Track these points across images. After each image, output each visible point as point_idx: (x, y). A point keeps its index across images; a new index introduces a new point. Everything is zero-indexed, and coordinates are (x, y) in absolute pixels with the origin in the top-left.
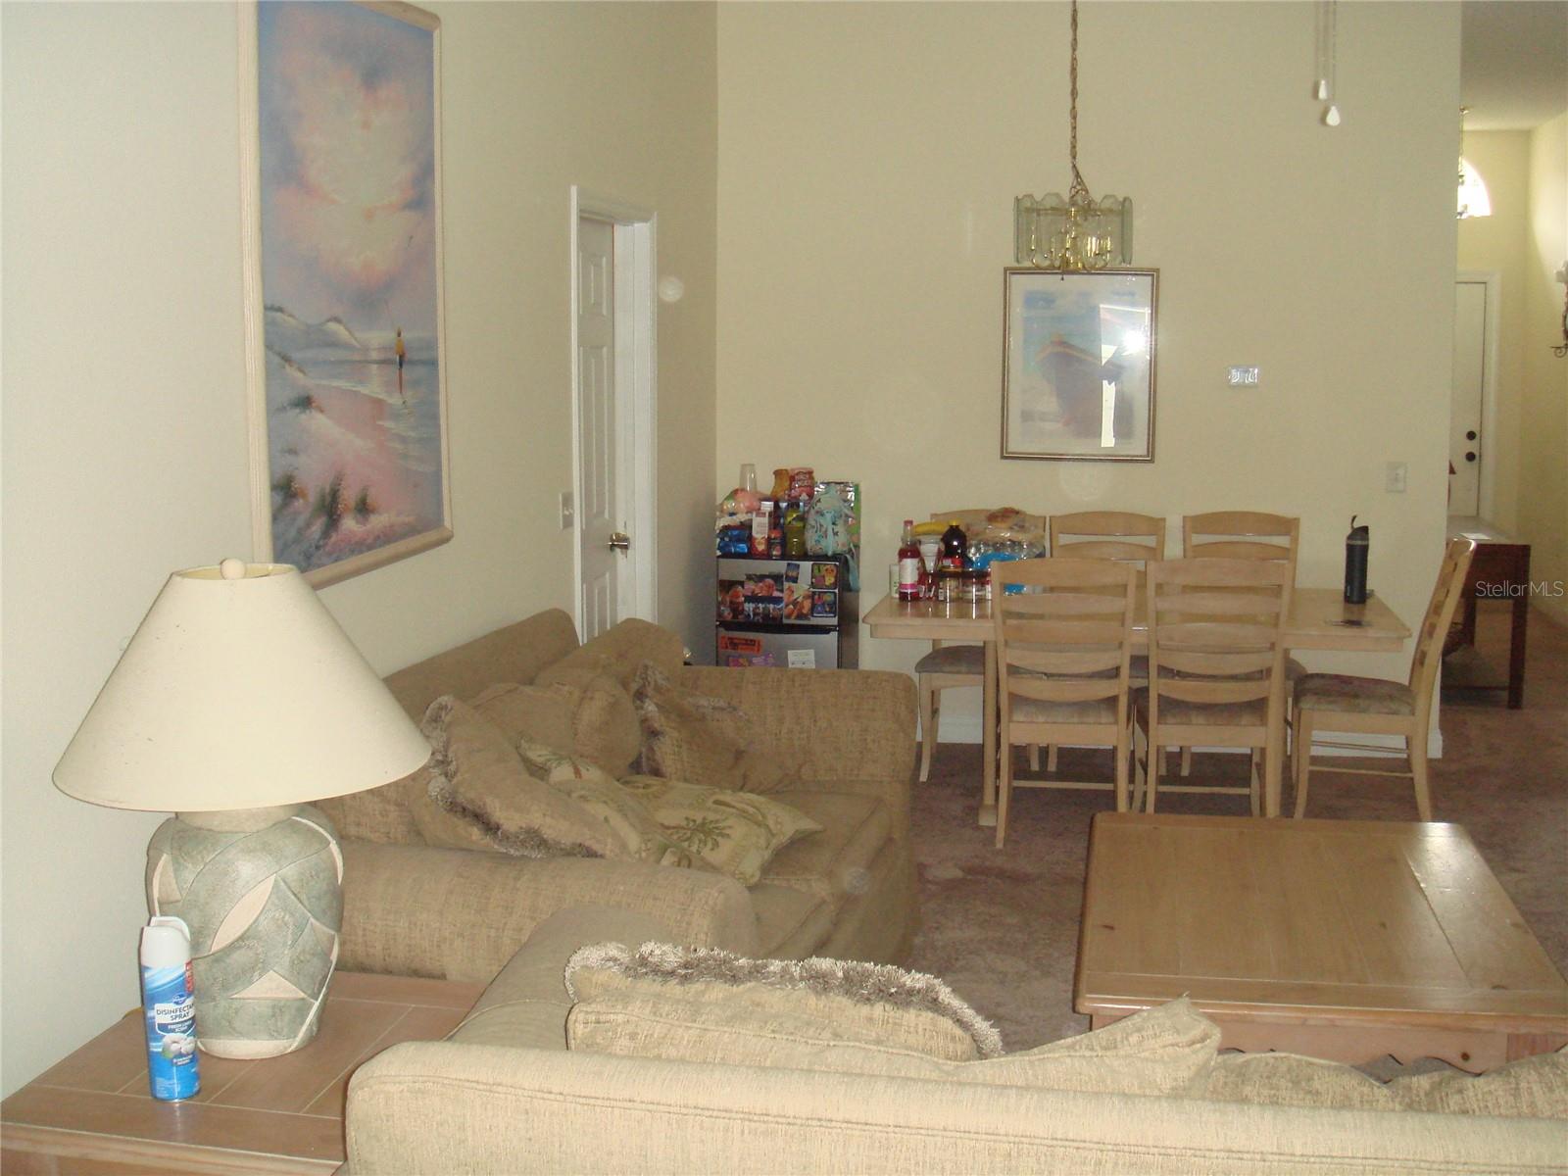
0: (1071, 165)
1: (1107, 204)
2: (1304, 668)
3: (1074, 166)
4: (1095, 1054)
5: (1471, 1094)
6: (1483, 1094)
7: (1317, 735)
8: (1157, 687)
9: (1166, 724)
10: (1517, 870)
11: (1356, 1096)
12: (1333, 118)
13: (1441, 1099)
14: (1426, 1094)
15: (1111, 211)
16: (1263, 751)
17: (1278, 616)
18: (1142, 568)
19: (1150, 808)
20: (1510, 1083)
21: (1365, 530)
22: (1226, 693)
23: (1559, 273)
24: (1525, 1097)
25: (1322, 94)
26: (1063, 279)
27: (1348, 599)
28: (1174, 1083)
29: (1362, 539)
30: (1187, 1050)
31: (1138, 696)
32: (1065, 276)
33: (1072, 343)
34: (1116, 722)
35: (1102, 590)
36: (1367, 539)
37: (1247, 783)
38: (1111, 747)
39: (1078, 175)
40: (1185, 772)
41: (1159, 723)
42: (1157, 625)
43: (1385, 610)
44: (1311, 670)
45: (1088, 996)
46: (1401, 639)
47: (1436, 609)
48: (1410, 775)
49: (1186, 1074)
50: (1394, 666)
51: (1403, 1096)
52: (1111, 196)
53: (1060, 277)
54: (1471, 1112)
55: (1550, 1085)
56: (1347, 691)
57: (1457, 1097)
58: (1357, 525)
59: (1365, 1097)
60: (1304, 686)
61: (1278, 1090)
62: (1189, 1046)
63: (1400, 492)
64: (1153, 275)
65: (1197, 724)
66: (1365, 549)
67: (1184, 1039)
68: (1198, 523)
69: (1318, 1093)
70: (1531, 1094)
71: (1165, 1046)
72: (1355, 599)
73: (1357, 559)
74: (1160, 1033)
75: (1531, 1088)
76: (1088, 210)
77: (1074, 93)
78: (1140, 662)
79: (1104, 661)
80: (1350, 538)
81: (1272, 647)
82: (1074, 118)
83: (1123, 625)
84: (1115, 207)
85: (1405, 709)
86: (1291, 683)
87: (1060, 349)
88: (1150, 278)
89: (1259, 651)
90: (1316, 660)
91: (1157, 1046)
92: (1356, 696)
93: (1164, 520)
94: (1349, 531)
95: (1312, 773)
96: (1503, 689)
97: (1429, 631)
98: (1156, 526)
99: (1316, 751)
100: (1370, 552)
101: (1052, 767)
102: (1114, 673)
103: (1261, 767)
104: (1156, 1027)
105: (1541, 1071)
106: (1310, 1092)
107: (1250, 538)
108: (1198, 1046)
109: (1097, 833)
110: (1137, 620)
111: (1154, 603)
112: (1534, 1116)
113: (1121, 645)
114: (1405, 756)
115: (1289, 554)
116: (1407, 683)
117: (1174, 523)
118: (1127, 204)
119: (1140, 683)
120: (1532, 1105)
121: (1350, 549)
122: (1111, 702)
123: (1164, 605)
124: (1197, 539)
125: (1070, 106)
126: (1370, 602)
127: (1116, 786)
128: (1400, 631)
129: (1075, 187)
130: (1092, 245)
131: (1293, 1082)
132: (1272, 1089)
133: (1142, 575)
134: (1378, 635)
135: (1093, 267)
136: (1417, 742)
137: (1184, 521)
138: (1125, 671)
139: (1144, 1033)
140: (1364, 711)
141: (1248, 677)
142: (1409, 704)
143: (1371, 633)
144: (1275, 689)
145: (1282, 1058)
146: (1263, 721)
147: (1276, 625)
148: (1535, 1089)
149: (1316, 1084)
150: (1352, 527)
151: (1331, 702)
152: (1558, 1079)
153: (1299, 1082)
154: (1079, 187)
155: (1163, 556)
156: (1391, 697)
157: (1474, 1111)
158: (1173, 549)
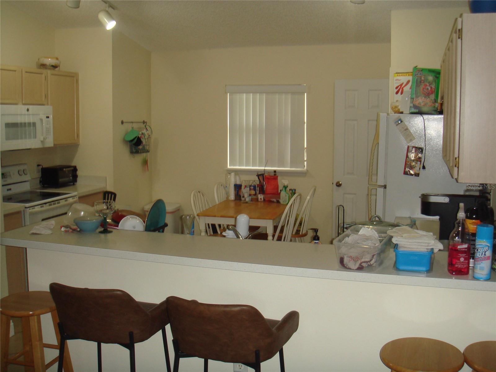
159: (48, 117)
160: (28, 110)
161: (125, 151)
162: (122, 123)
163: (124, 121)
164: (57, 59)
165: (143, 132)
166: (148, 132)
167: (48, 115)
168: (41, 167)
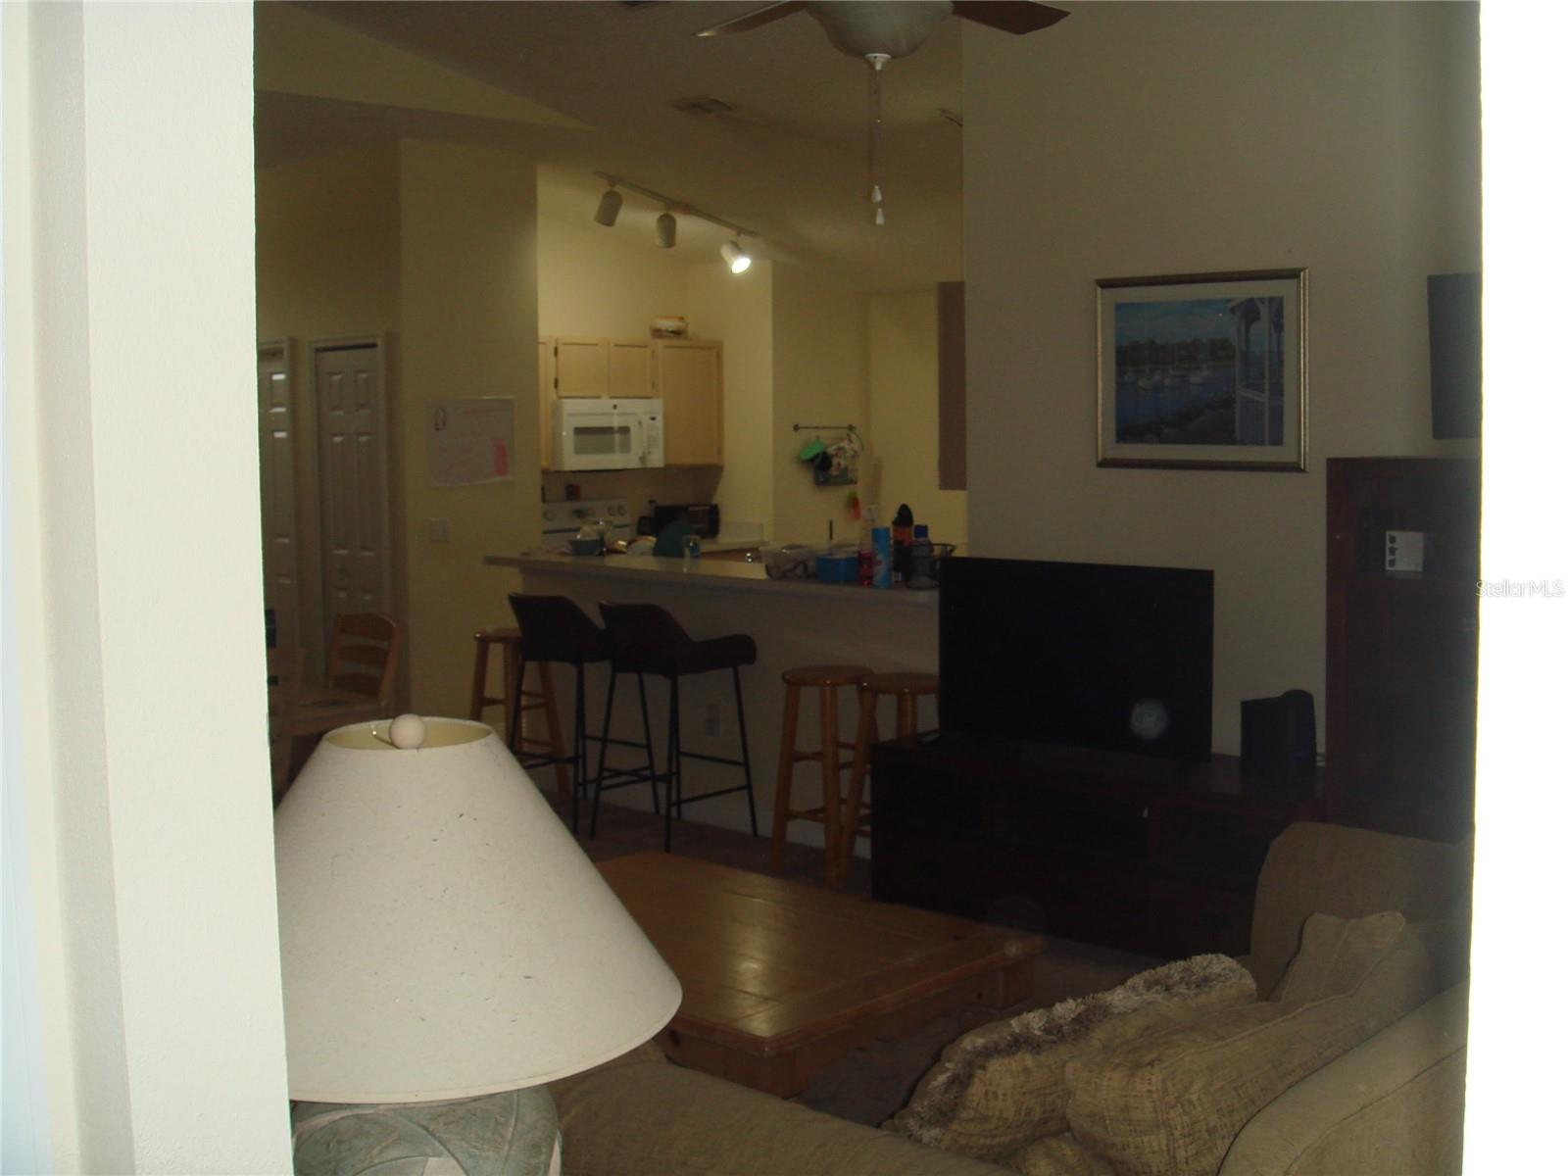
159: (653, 419)
160: (615, 407)
161: (804, 480)
162: (796, 428)
163: (800, 425)
164: (681, 319)
165: (842, 445)
166: (852, 445)
167: (653, 416)
168: (653, 505)
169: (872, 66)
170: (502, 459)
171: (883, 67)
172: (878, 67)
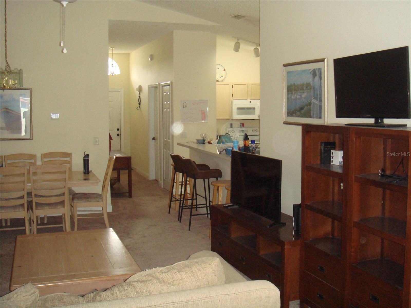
0: (5, 60)
1: (16, 71)
2: (75, 192)
3: (6, 60)
4: (4, 302)
5: (102, 296)
6: (105, 295)
7: (79, 209)
8: (35, 200)
9: (38, 210)
10: (130, 238)
11: (74, 301)
12: (65, 51)
13: (96, 298)
14: (92, 298)
15: (16, 73)
16: (64, 214)
17: (65, 179)
18: (29, 168)
19: (35, 233)
20: (111, 292)
21: (88, 155)
22: (53, 200)
23: (137, 89)
24: (115, 295)
25: (62, 45)
26: (4, 91)
27: (85, 173)
28: (26, 306)
29: (87, 158)
30: (30, 297)
31: (30, 203)
32: (4, 90)
33: (9, 108)
34: (24, 211)
35: (18, 175)
36: (89, 157)
37: (62, 223)
38: (23, 217)
39: (7, 63)
40: (46, 222)
41: (36, 210)
42: (33, 183)
43: (94, 175)
44: (77, 192)
45: (14, 286)
46: (97, 183)
47: (107, 174)
48: (103, 217)
49: (29, 303)
50: (97, 189)
51: (86, 300)
52: (17, 69)
53: (3, 90)
54: (102, 301)
55: (121, 291)
56: (86, 197)
57: (99, 297)
58: (85, 154)
59: (77, 301)
60: (75, 196)
61: (55, 303)
62: (30, 295)
63: (98, 145)
64: (30, 90)
65: (46, 209)
66: (88, 160)
67: (28, 294)
68: (45, 156)
69: (65, 302)
70: (117, 294)
71: (24, 297)
72: (86, 173)
73: (86, 163)
74: (22, 293)
75: (116, 292)
76: (10, 72)
77: (6, 40)
78: (29, 194)
79: (20, 194)
80: (84, 157)
81: (65, 187)
82: (6, 47)
83: (24, 184)
84: (18, 72)
85: (101, 200)
86: (71, 196)
87: (5, 110)
88: (29, 91)
89: (61, 188)
90: (78, 189)
91: (21, 297)
92: (88, 198)
93: (36, 155)
94: (84, 156)
95: (78, 219)
96: (128, 193)
97: (105, 180)
98: (33, 157)
99: (79, 213)
100: (89, 160)
101: (9, 224)
102: (23, 197)
103: (64, 218)
104: (21, 292)
105: (119, 288)
106: (63, 302)
107: (58, 159)
108: (33, 295)
109: (17, 242)
110: (28, 182)
111: (32, 178)
112: (117, 299)
113: (24, 190)
114: (102, 212)
115: (70, 162)
116: (101, 194)
117: (39, 156)
118: (21, 71)
119: (30, 199)
120: (117, 296)
121: (84, 160)
122: (23, 205)
123: (35, 178)
124: (46, 160)
125: (5, 44)
126: (90, 174)
127: (25, 228)
128: (98, 180)
129: (6, 66)
130: (11, 82)
131: (59, 300)
132: (53, 303)
133: (29, 170)
134: (92, 182)
135: (12, 88)
136: (104, 209)
137: (41, 155)
138: (26, 197)
139: (18, 294)
140: (90, 202)
141: (60, 195)
142: (101, 199)
143: (90, 181)
144: (67, 198)
145: (56, 295)
146: (64, 207)
147: (65, 181)
148: (117, 292)
149: (65, 300)
150: (85, 155)
151: (82, 200)
152: (123, 289)
153: (60, 300)
154: (8, 66)
155: (36, 165)
156: (97, 198)
157: (103, 300)
158: (39, 163)
160: (250, 102)
169: (63, 5)
170: (204, 116)
171: (66, 6)
172: (65, 6)
